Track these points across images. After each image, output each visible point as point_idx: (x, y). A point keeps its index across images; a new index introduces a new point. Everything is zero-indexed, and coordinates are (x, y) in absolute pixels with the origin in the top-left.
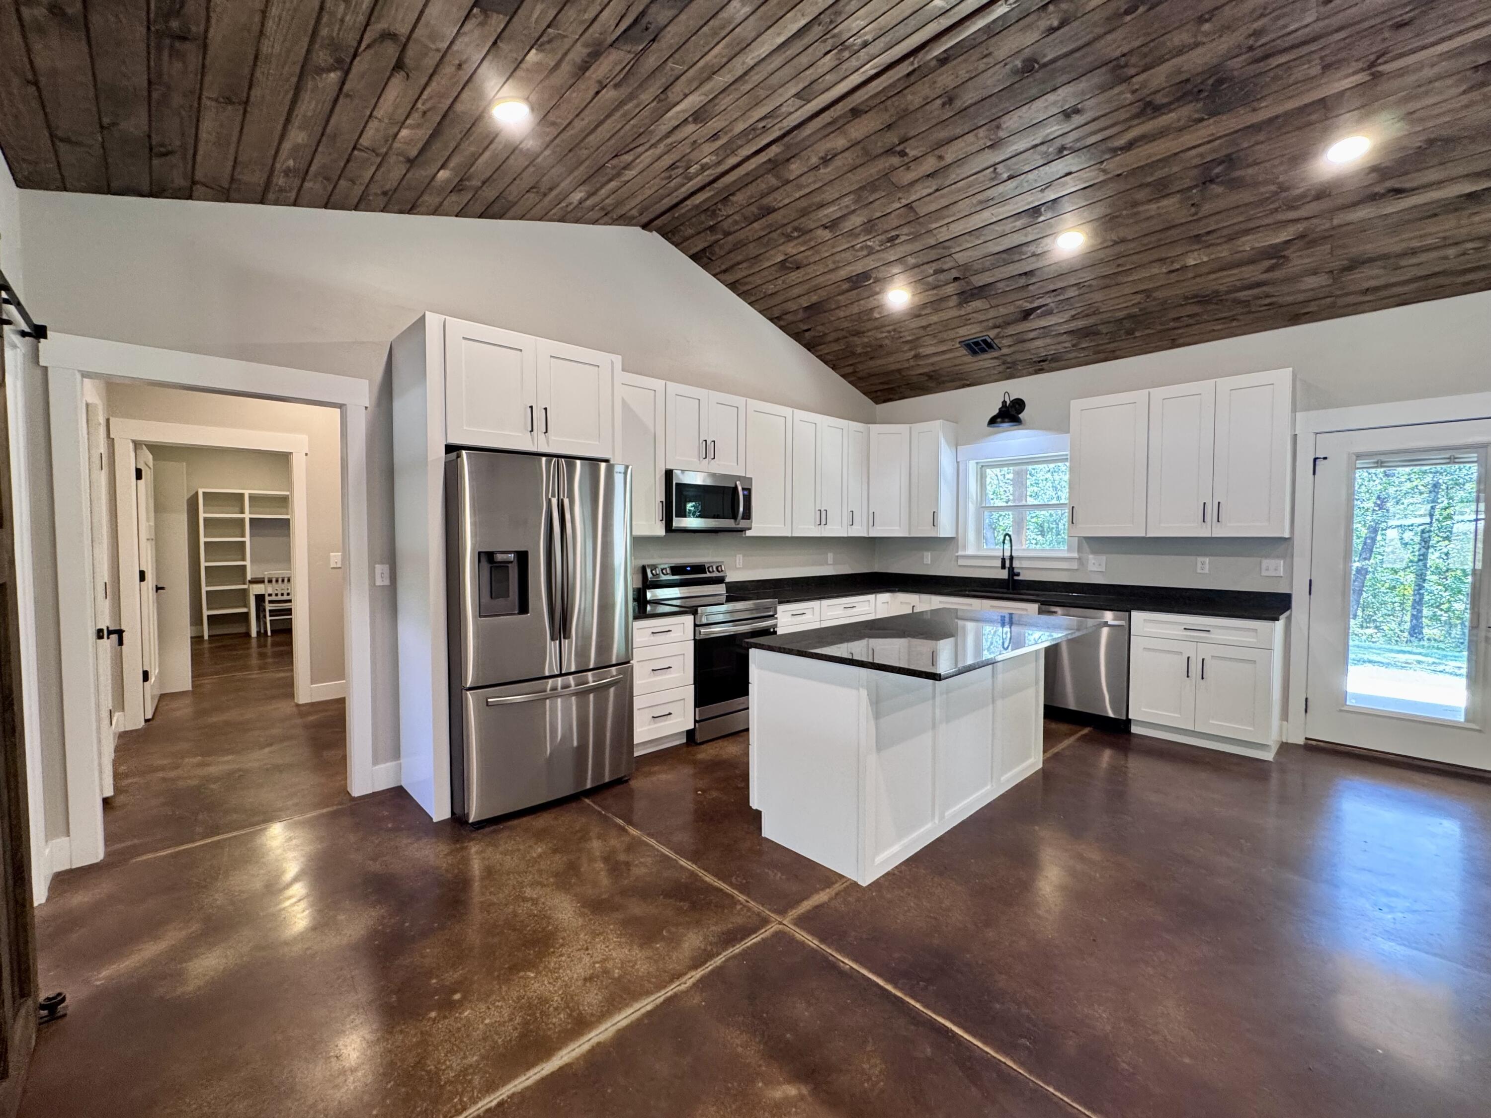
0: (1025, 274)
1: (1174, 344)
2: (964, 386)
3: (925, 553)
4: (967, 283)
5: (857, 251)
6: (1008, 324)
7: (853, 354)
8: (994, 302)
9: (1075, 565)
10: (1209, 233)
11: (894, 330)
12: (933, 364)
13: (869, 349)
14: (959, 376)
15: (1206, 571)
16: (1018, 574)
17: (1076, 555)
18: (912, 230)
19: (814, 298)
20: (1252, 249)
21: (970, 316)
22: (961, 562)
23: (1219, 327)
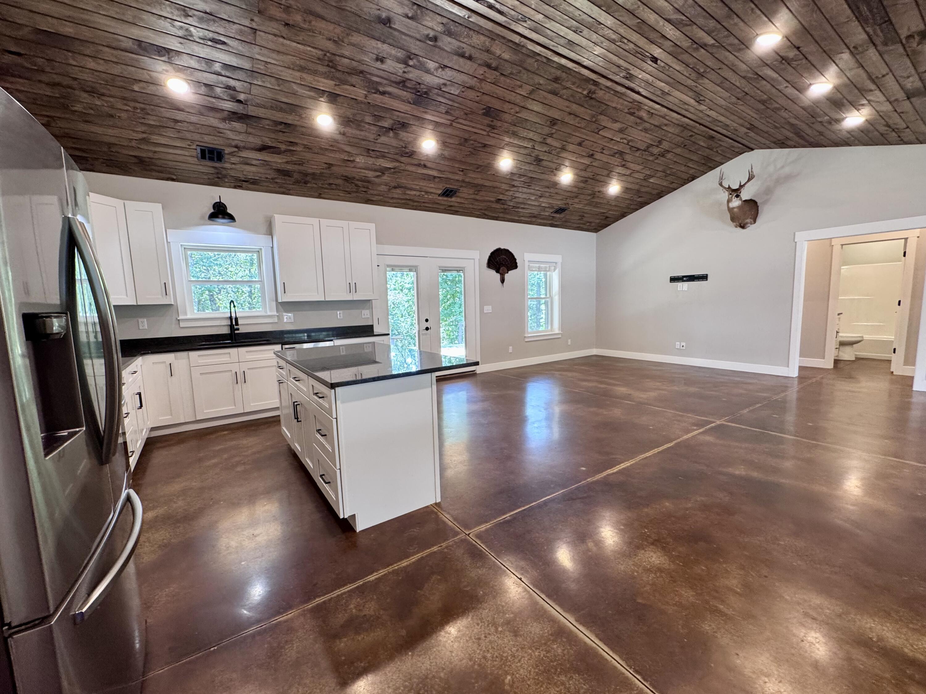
0: (285, 124)
1: (320, 196)
2: (168, 179)
3: (140, 320)
4: (244, 108)
5: (174, 26)
6: (245, 148)
7: (65, 107)
8: (250, 130)
9: (276, 320)
10: (373, 150)
11: (142, 109)
12: (155, 152)
13: (92, 112)
14: (171, 170)
15: (342, 317)
16: (238, 329)
17: (275, 313)
18: (240, 48)
19: (68, 30)
20: (380, 165)
21: (225, 131)
22: (182, 324)
23: (342, 195)
